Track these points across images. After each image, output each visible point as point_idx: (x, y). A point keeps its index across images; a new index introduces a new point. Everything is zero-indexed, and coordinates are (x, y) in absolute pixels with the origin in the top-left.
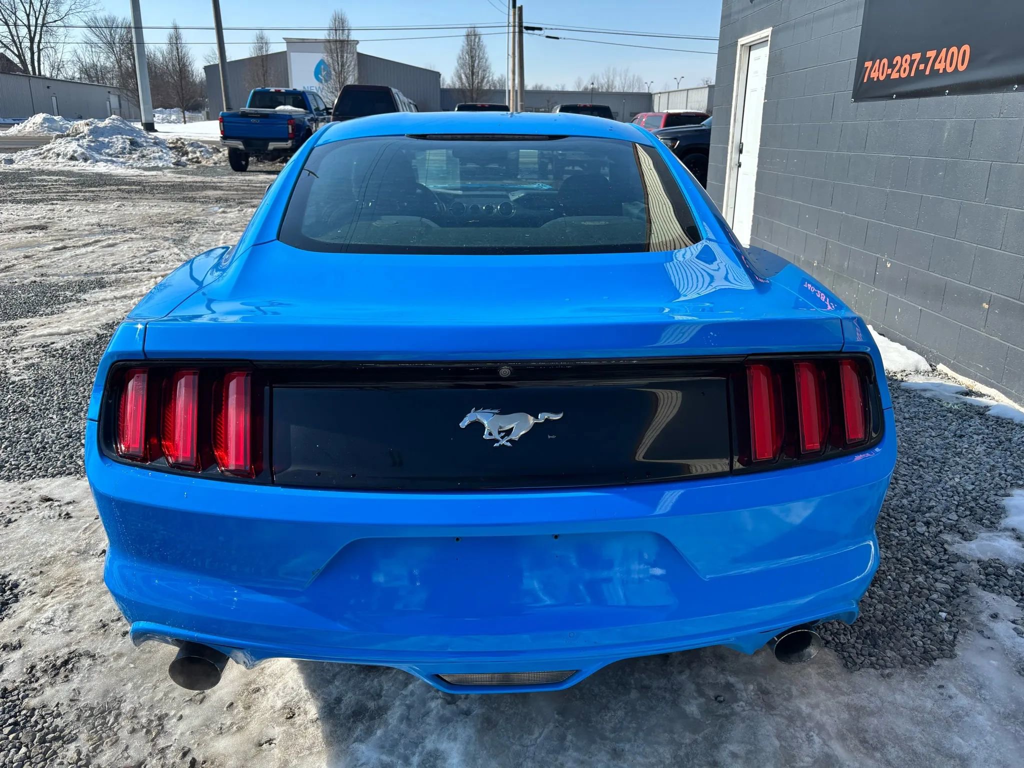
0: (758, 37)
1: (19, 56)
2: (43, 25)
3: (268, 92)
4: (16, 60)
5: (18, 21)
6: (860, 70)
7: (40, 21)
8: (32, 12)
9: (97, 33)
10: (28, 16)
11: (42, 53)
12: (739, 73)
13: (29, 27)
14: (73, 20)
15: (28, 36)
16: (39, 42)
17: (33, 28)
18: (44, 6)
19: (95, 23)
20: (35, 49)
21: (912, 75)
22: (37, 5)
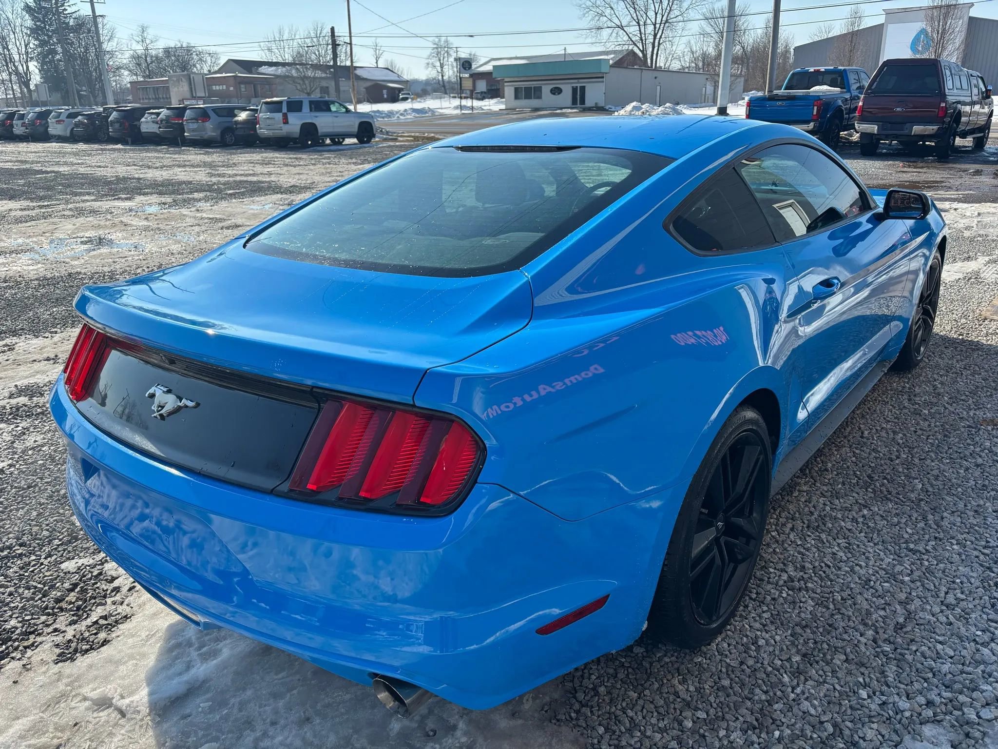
1: (642, 52)
2: (667, 21)
3: (807, 72)
4: (641, 55)
5: (648, 19)
7: (664, 19)
8: (660, 11)
9: (712, 24)
10: (656, 14)
11: (661, 47)
13: (655, 25)
14: (692, 14)
15: (653, 33)
16: (661, 37)
17: (658, 26)
18: (670, 4)
19: (712, 14)
20: (656, 44)
22: (665, 3)
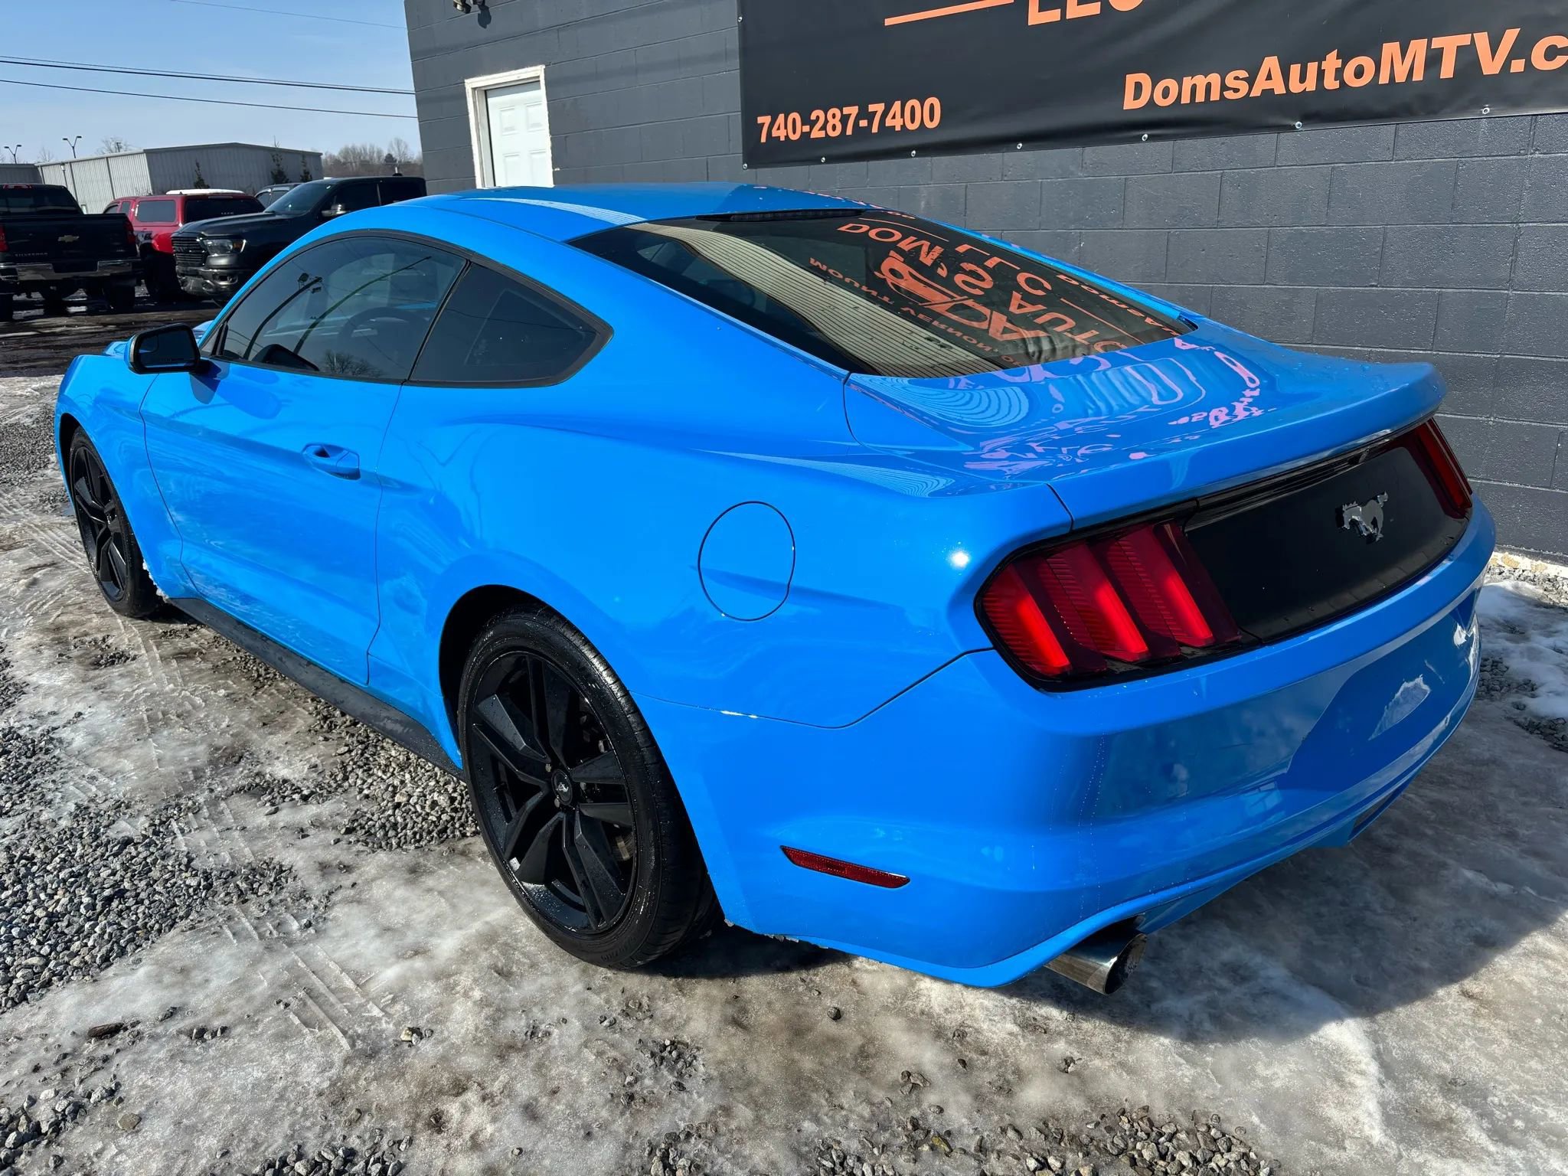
0: (515, 78)
6: (751, 129)
12: (478, 130)
21: (849, 132)
